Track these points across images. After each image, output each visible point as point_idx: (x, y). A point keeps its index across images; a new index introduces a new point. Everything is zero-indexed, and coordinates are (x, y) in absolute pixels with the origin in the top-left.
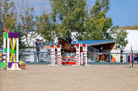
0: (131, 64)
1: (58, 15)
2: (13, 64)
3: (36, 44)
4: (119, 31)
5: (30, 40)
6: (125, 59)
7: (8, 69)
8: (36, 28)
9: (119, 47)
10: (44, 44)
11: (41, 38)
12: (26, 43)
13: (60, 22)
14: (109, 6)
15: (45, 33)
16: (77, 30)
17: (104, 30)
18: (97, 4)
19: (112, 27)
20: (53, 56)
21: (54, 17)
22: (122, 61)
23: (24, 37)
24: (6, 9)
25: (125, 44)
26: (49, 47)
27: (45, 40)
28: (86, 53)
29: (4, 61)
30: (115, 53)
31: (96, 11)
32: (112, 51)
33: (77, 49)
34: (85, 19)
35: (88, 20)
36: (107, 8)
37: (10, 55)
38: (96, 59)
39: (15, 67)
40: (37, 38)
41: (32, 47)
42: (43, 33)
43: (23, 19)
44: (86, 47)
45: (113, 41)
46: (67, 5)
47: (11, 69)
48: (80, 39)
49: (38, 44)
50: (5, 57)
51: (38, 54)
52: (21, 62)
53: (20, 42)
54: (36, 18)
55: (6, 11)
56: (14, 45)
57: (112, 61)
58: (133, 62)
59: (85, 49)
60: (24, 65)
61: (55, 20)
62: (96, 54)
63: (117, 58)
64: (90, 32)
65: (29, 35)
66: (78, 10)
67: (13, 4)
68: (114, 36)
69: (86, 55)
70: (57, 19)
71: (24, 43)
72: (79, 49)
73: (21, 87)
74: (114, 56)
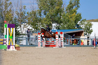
0: (95, 47)
1: (43, 11)
2: (11, 47)
3: (27, 32)
4: (86, 23)
5: (23, 29)
6: (90, 43)
7: (8, 50)
8: (27, 21)
9: (86, 34)
10: (33, 32)
11: (31, 28)
12: (20, 31)
13: (45, 17)
14: (79, 5)
15: (33, 25)
16: (57, 22)
17: (75, 22)
18: (71, 4)
19: (81, 20)
20: (39, 41)
21: (40, 13)
22: (88, 44)
23: (19, 27)
24: (6, 7)
25: (91, 32)
26: (37, 34)
27: (33, 29)
28: (63, 38)
29: (5, 44)
30: (83, 39)
31: (70, 9)
32: (82, 37)
33: (56, 36)
34: (62, 14)
35: (64, 15)
36: (78, 6)
37: (9, 40)
38: (70, 43)
39: (12, 49)
40: (28, 28)
41: (24, 34)
42: (32, 25)
43: (18, 14)
44: (63, 34)
45: (82, 30)
46: (49, 4)
47: (9, 50)
48: (59, 29)
49: (29, 32)
50: (5, 42)
51: (29, 39)
52: (17, 45)
53: (16, 31)
54: (28, 13)
55: (6, 9)
56: (12, 33)
57: (81, 44)
58: (96, 45)
59: (62, 36)
60: (19, 47)
61: (40, 15)
62: (70, 39)
63: (85, 42)
64: (66, 23)
65: (22, 26)
66: (57, 8)
67: (11, 3)
68: (83, 26)
69: (63, 40)
70: (42, 14)
71: (19, 31)
72: (58, 36)
73: (17, 63)
74: (83, 40)
